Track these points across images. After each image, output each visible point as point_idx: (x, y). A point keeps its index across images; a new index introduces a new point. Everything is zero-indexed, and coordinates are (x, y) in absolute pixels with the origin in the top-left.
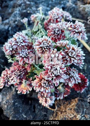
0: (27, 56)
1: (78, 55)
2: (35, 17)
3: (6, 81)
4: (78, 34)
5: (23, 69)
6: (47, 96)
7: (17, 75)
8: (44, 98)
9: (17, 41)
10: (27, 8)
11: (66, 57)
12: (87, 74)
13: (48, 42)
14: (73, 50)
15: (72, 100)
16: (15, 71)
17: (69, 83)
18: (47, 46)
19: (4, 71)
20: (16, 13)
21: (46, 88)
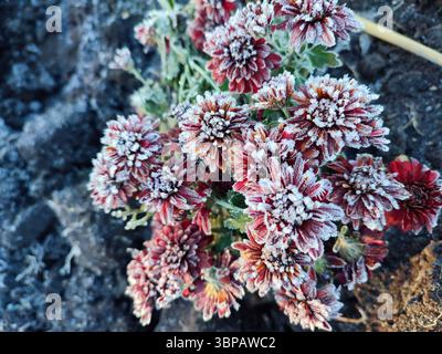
0: (176, 190)
1: (350, 108)
2: (150, 30)
3: (152, 293)
4: (319, 26)
5: (188, 229)
6: (305, 295)
7: (177, 262)
8: (300, 306)
9: (121, 153)
10: (113, 6)
11: (309, 138)
12: (429, 139)
13: (222, 111)
14: (323, 101)
15: (414, 259)
16: (164, 251)
17: (365, 219)
18: (225, 128)
19: (132, 262)
20: (89, 41)
21: (289, 274)
